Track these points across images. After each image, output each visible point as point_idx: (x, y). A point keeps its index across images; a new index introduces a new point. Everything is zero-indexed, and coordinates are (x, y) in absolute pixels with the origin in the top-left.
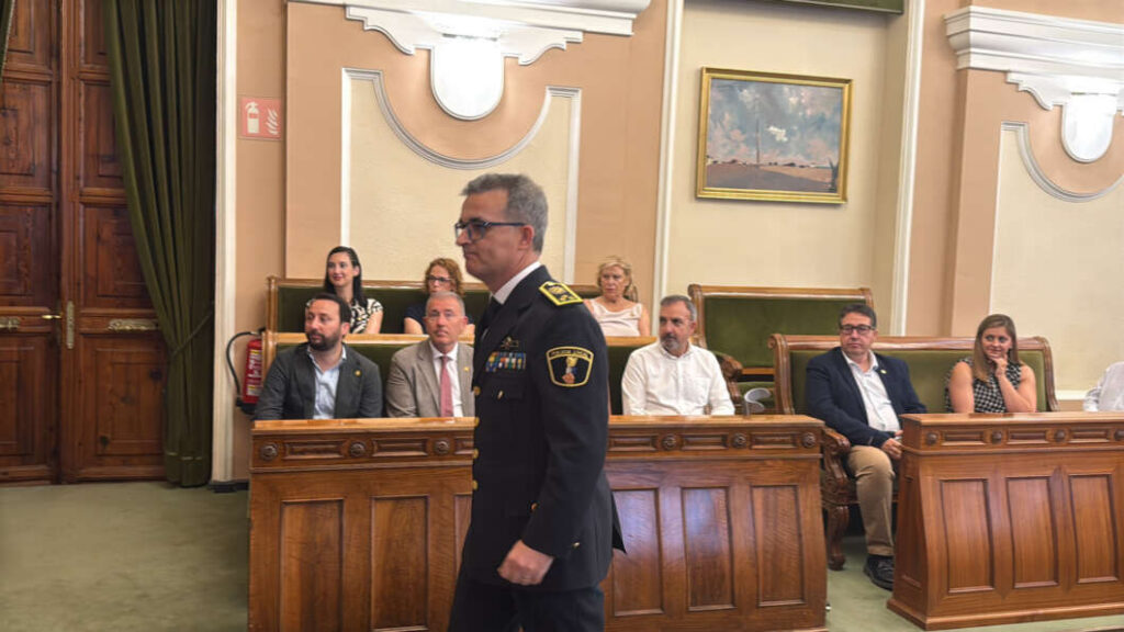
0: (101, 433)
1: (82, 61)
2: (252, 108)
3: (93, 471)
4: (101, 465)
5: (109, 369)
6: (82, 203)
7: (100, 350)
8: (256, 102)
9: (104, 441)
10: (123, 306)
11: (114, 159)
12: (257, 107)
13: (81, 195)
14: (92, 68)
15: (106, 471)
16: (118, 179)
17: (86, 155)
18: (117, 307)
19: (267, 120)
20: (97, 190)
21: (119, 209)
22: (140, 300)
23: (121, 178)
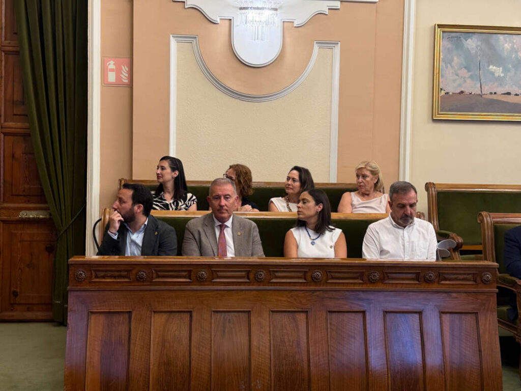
0: (13, 289)
1: (3, 39)
2: (111, 65)
3: (8, 314)
4: (12, 310)
5: (19, 244)
6: (3, 133)
7: (13, 232)
8: (114, 61)
9: (15, 294)
10: (29, 202)
11: (23, 103)
12: (114, 64)
13: (2, 128)
14: (9, 43)
15: (16, 314)
16: (25, 116)
17: (5, 100)
18: (25, 202)
19: (122, 74)
20: (12, 124)
21: (26, 136)
22: (40, 197)
23: (27, 115)
